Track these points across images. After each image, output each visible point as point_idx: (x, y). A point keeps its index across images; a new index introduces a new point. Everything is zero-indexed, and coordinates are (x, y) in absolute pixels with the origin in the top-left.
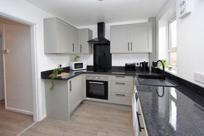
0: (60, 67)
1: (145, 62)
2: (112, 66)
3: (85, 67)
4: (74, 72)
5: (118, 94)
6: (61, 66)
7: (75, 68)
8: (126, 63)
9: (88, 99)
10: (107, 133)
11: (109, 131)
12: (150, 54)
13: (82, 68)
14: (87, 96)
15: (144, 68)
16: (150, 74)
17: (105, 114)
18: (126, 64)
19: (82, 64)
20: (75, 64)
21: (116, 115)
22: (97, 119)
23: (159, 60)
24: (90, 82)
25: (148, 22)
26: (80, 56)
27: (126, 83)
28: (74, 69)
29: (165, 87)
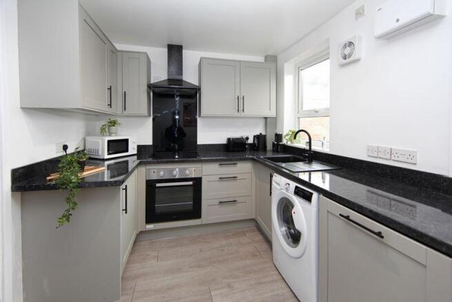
0: (62, 153)
1: (261, 134)
2: (198, 143)
3: (132, 149)
4: (107, 163)
5: (223, 201)
6: (65, 148)
7: (109, 154)
8: (229, 137)
9: (150, 226)
10: (229, 286)
11: (230, 281)
12: (268, 120)
13: (127, 151)
14: (148, 221)
15: (261, 146)
16: (270, 155)
17: (201, 251)
18: (229, 139)
19: (126, 141)
20: (109, 141)
21: (224, 246)
22: (190, 267)
23: (301, 129)
24: (158, 185)
25: (263, 61)
26: (119, 120)
27: (239, 177)
28: (107, 157)
29: (312, 173)
